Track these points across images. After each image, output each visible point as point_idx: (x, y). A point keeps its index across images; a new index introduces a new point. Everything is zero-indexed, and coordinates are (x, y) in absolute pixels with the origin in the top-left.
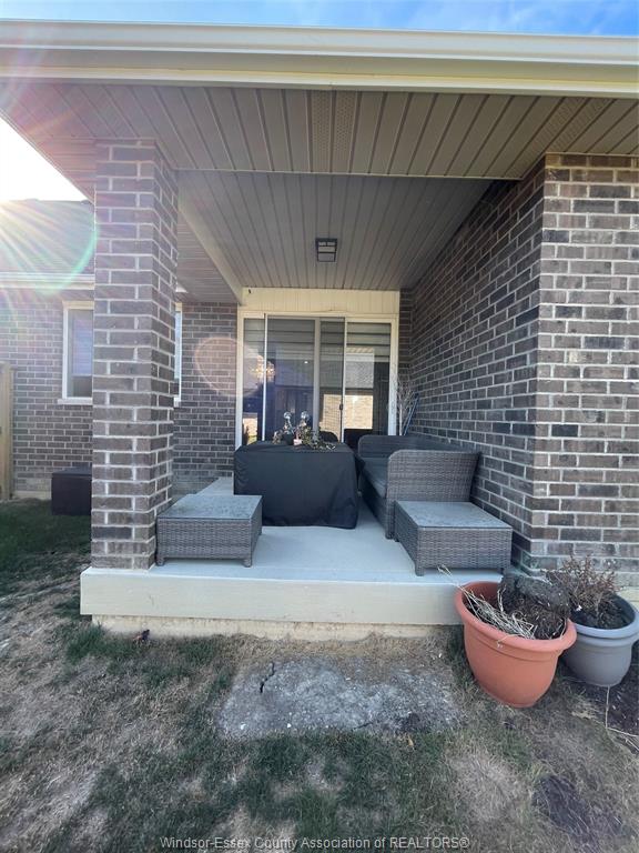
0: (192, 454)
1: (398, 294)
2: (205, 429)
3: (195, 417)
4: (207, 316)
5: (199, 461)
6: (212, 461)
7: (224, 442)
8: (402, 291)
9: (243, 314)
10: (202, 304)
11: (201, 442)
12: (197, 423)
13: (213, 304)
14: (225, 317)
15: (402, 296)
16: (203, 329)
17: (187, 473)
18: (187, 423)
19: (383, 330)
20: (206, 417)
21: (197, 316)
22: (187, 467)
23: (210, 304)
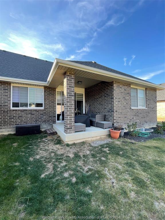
0: (47, 120)
1: (84, 89)
2: (49, 114)
3: (47, 112)
4: (50, 90)
5: (48, 121)
6: (51, 121)
7: (54, 117)
8: (85, 89)
9: (57, 90)
10: (49, 88)
11: (49, 117)
12: (48, 113)
13: (51, 88)
14: (54, 91)
15: (85, 90)
16: (49, 93)
17: (46, 124)
18: (46, 113)
19: (82, 95)
20: (50, 112)
21: (47, 90)
22: (45, 122)
23: (50, 88)
